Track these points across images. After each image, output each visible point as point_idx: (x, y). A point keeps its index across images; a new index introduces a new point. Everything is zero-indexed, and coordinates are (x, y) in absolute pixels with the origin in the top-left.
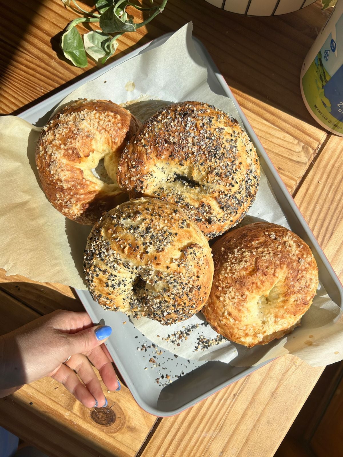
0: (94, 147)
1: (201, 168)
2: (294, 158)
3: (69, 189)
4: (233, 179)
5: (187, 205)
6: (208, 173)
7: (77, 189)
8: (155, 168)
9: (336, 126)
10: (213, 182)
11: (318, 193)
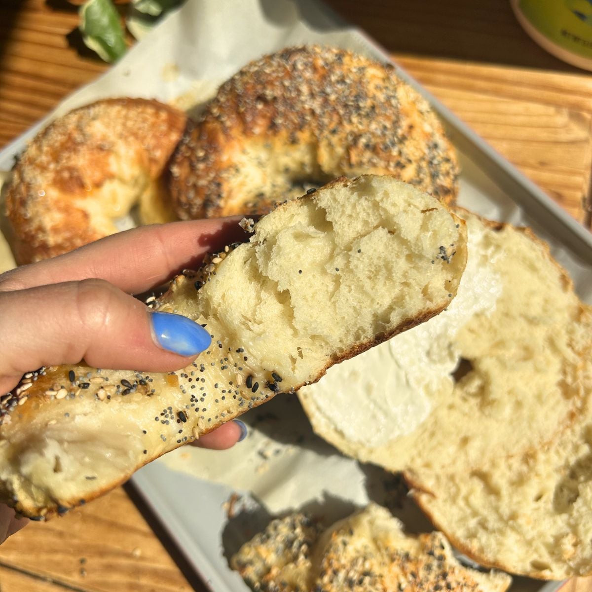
1: (335, 139)
3: (59, 247)
4: (400, 153)
6: (348, 149)
8: (244, 158)
10: (360, 164)
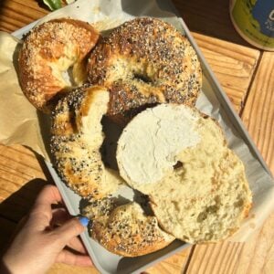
0: (65, 52)
1: (154, 65)
2: (238, 75)
3: (38, 80)
4: (179, 77)
5: (140, 94)
7: (44, 82)
8: (117, 63)
9: (266, 42)
10: (162, 78)
11: (263, 98)
